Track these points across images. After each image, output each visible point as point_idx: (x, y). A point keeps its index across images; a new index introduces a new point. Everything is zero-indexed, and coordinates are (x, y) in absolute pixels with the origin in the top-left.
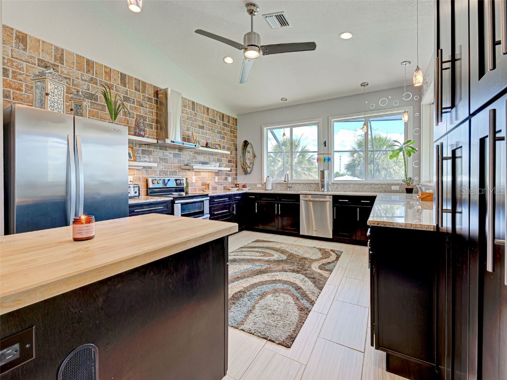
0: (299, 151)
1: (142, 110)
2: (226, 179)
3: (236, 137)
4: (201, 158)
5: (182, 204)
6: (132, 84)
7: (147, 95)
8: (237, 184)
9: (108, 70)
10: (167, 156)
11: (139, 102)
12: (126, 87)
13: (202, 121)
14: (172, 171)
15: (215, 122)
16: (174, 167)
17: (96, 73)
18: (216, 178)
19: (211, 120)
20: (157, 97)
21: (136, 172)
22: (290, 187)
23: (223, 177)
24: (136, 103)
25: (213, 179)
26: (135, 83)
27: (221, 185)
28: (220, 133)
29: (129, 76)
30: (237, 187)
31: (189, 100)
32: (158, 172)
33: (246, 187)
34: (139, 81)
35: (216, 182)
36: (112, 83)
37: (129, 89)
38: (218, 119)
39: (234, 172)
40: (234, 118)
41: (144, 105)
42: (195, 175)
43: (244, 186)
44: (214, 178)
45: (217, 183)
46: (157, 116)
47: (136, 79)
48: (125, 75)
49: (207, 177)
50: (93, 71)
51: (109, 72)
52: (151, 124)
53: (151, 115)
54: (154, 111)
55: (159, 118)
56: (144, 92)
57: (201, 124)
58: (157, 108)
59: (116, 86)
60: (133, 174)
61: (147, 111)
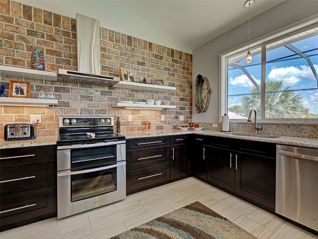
1: (55, 45)
2: (177, 118)
3: (191, 74)
4: (141, 96)
5: (72, 150)
6: (41, 16)
7: (62, 29)
8: (191, 123)
9: (4, 2)
10: (91, 93)
11: (51, 36)
12: (32, 20)
13: (143, 57)
14: (98, 110)
15: (161, 58)
16: (101, 106)
18: (163, 116)
19: (156, 56)
21: (46, 111)
22: (258, 129)
23: (173, 116)
24: (45, 37)
25: (158, 117)
26: (44, 16)
27: (169, 124)
28: (168, 69)
29: (35, 9)
31: (123, 35)
32: (79, 111)
33: (198, 127)
34: (50, 13)
35: (161, 122)
36: (11, 16)
37: (35, 23)
38: (165, 55)
39: (187, 110)
40: (187, 54)
41: (59, 39)
42: (132, 114)
43: (197, 126)
44: (160, 117)
45: (165, 122)
47: (45, 11)
48: (31, 8)
49: (148, 116)
51: (6, 4)
52: (68, 60)
53: (68, 50)
54: (73, 45)
56: (57, 24)
57: (141, 61)
59: (16, 19)
60: (43, 112)
61: (62, 46)
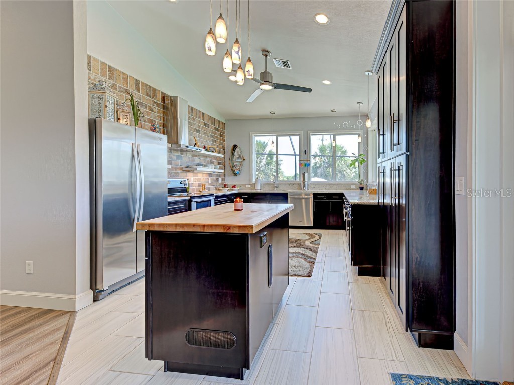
0: (267, 153)
2: (217, 180)
3: (225, 141)
6: (145, 89)
7: (156, 101)
8: (226, 185)
9: (125, 77)
11: (150, 107)
13: (199, 126)
14: (175, 173)
15: (209, 126)
17: (116, 79)
18: (210, 179)
19: (206, 125)
20: (164, 103)
23: (215, 178)
26: (147, 89)
27: (213, 186)
28: (212, 136)
29: (142, 83)
30: (225, 188)
33: (236, 188)
34: (150, 86)
36: (129, 89)
38: (210, 124)
39: (223, 174)
40: (223, 123)
41: (154, 109)
42: (193, 177)
43: (234, 187)
44: (208, 179)
45: (210, 184)
46: (164, 121)
47: (147, 85)
48: (139, 81)
49: (202, 178)
50: (114, 77)
51: (126, 78)
53: (159, 119)
54: (162, 115)
55: (165, 123)
56: (153, 97)
57: (198, 129)
58: (164, 112)
61: (156, 116)
